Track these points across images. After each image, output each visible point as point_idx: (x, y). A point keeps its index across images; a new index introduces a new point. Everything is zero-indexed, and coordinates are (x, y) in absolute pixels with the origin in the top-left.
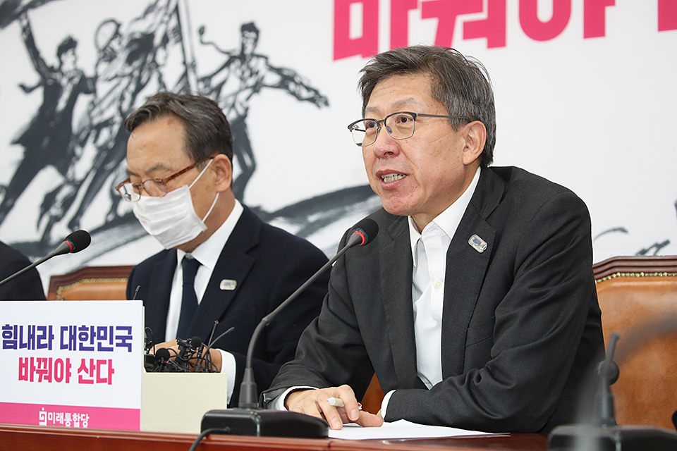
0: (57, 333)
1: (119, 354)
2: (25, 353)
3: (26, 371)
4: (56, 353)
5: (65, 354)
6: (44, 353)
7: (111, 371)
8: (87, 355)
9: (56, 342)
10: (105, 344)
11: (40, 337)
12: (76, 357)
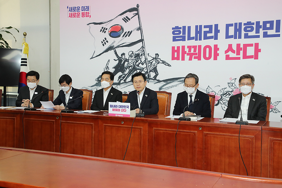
0: (118, 106)
1: (127, 109)
2: (113, 108)
3: (113, 110)
4: (118, 108)
5: (119, 108)
6: (116, 108)
7: (126, 110)
8: (122, 109)
9: (118, 107)
10: (125, 107)
11: (116, 106)
12: (121, 109)
